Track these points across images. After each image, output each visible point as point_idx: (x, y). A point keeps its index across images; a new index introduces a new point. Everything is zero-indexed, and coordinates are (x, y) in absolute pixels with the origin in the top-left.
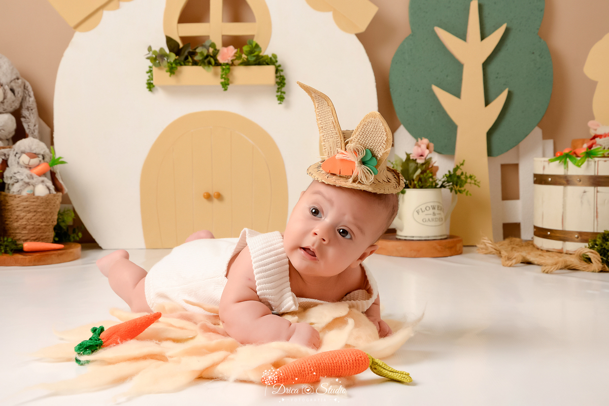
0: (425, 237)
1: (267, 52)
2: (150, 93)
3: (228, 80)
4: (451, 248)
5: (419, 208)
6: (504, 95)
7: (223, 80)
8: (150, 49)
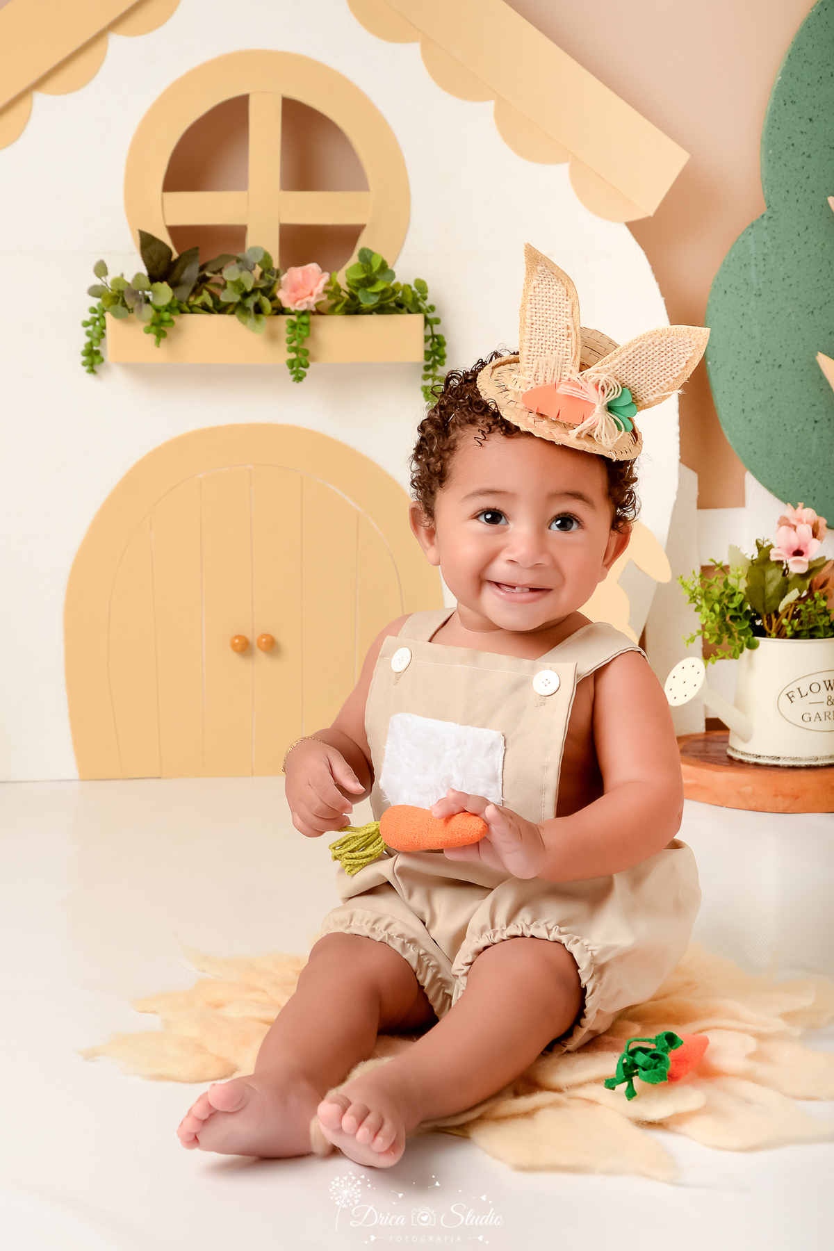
0: (806, 760)
2: (89, 377)
3: (306, 353)
5: (793, 687)
7: (293, 356)
8: (101, 269)
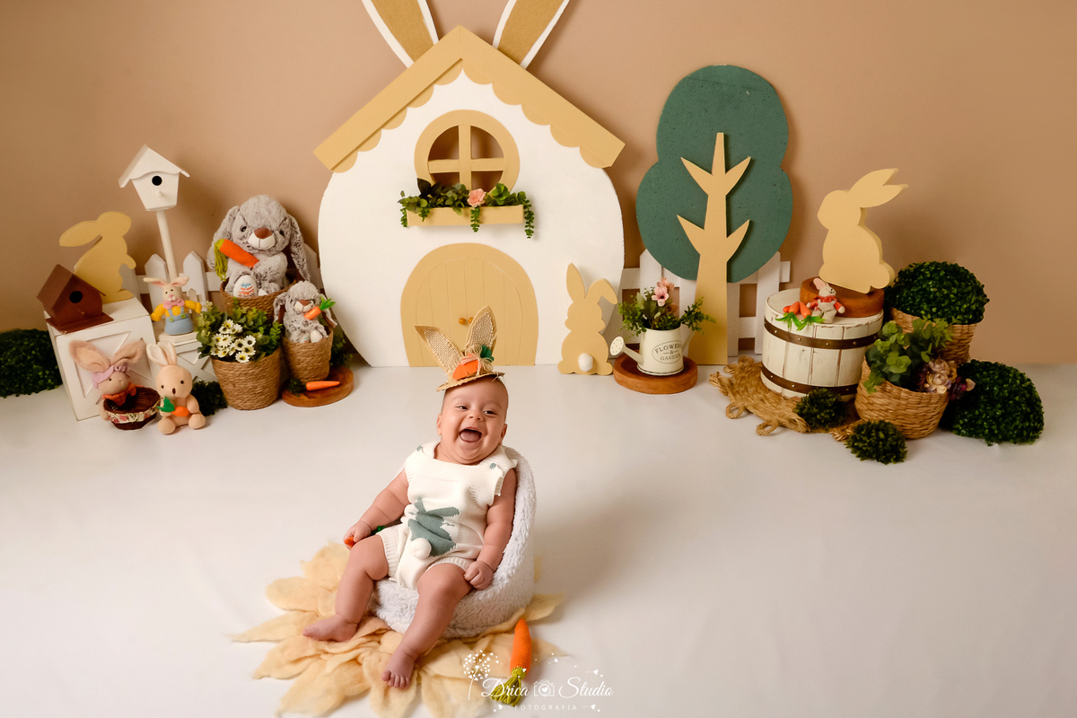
0: (664, 373)
1: (514, 190)
2: (404, 228)
3: (479, 221)
4: (685, 384)
6: (746, 225)
7: (473, 222)
8: (403, 194)
